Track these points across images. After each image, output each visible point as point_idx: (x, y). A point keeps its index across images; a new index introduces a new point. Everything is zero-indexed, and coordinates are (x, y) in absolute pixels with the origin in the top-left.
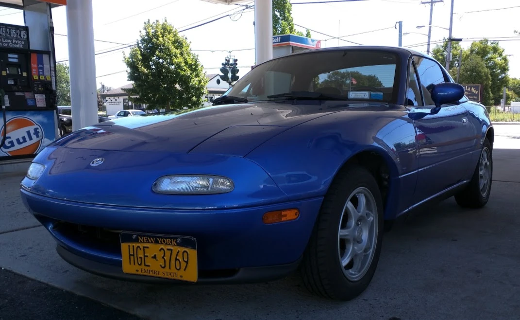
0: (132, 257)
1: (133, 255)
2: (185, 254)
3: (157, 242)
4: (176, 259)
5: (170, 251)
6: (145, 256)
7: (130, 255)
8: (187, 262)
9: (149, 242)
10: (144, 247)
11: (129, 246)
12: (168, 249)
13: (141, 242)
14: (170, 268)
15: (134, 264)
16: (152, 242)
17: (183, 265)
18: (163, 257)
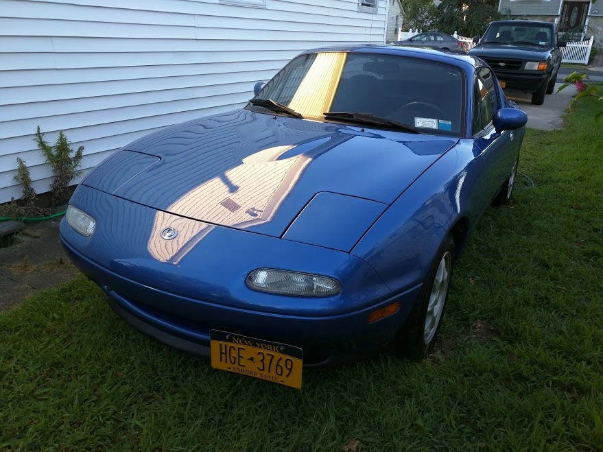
0: (223, 356)
1: (225, 353)
2: (289, 362)
3: (254, 345)
4: (278, 365)
5: (271, 357)
6: (239, 357)
7: (221, 353)
8: (291, 370)
9: (245, 344)
10: (239, 348)
11: (221, 344)
12: (268, 354)
13: (235, 342)
14: (269, 371)
15: (226, 362)
16: (249, 345)
17: (286, 372)
18: (262, 361)
